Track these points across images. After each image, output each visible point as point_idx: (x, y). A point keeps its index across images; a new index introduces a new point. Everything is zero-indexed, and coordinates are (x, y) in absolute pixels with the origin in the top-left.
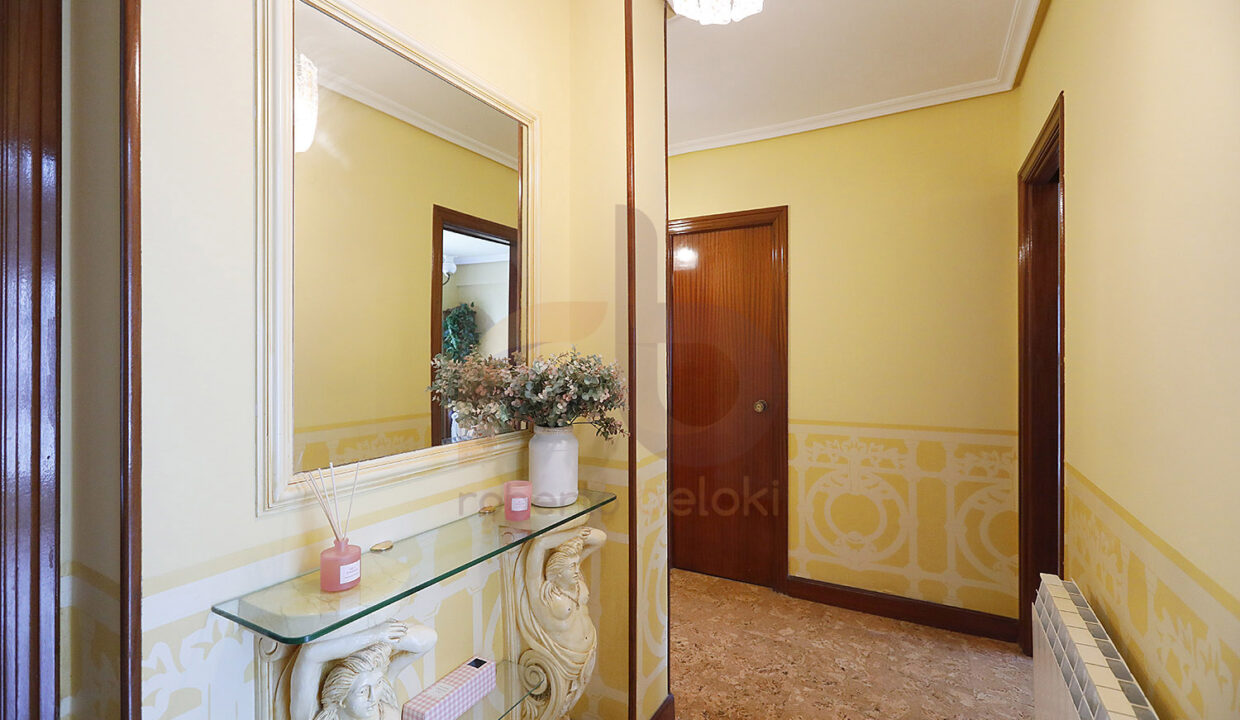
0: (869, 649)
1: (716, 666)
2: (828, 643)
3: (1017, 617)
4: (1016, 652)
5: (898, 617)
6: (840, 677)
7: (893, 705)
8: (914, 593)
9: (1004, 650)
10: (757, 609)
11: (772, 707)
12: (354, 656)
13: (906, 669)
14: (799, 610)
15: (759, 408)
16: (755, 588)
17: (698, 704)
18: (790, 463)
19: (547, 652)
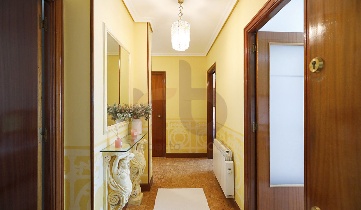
0: (184, 163)
1: (157, 171)
2: (177, 164)
3: (207, 153)
4: (207, 159)
5: (187, 157)
6: (181, 168)
7: (190, 170)
8: (190, 152)
9: (205, 159)
10: (161, 161)
11: (170, 175)
12: (125, 158)
13: (191, 165)
14: (169, 160)
15: (159, 116)
16: (159, 157)
17: (156, 178)
18: (166, 128)
19: (138, 164)
